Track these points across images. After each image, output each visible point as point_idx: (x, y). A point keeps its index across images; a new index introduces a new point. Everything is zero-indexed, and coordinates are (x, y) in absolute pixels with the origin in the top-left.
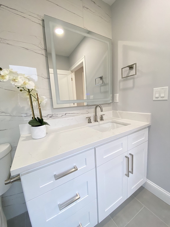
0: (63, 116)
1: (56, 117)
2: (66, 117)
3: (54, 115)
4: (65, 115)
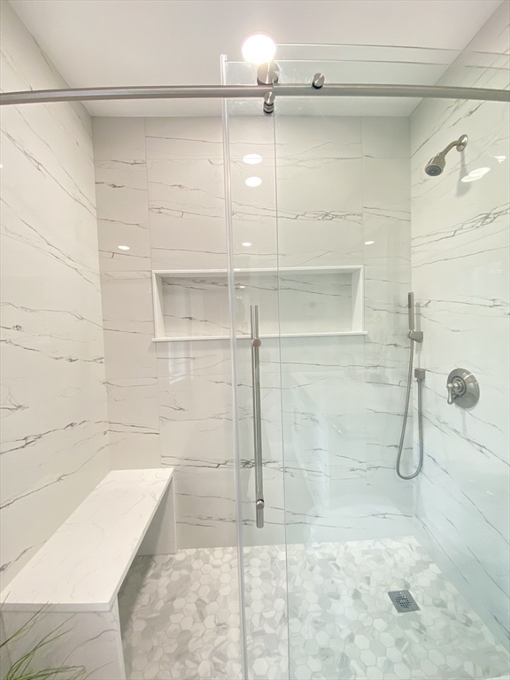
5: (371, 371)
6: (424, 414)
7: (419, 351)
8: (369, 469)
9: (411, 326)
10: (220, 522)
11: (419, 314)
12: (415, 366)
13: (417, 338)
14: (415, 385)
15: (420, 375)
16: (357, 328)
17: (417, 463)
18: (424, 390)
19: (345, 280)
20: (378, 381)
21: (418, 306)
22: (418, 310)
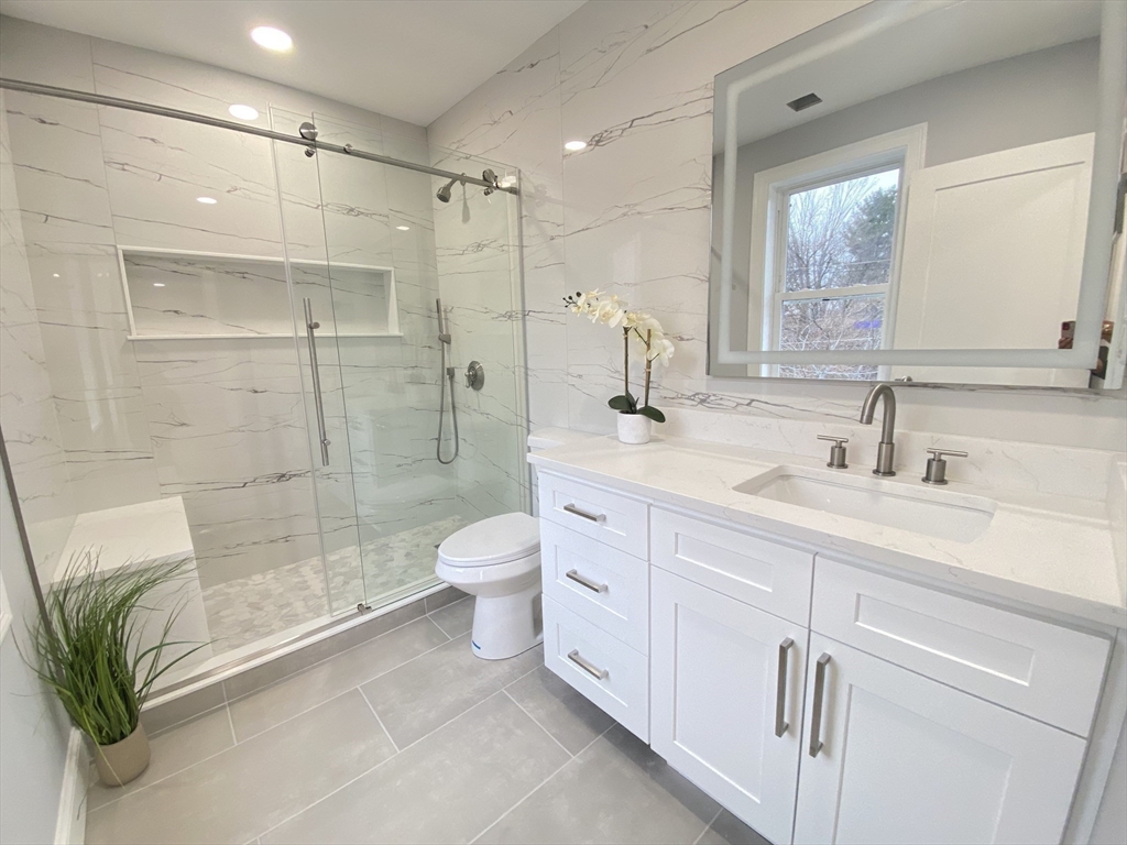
0: (739, 408)
1: (719, 407)
2: (749, 414)
3: (712, 398)
4: (748, 404)
5: (410, 372)
6: (456, 405)
7: (449, 350)
8: (414, 462)
9: (441, 331)
10: (254, 546)
11: (446, 319)
12: (447, 366)
13: (446, 340)
14: (448, 383)
15: (451, 373)
16: (394, 330)
17: (453, 451)
18: (455, 385)
19: (377, 280)
20: (417, 381)
21: (445, 311)
22: (446, 316)
